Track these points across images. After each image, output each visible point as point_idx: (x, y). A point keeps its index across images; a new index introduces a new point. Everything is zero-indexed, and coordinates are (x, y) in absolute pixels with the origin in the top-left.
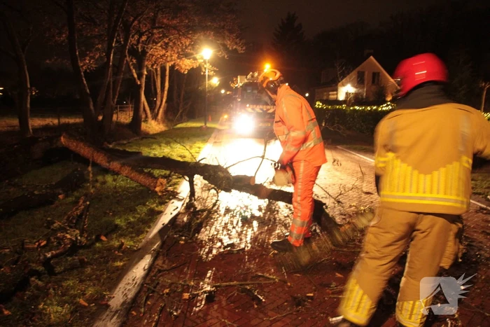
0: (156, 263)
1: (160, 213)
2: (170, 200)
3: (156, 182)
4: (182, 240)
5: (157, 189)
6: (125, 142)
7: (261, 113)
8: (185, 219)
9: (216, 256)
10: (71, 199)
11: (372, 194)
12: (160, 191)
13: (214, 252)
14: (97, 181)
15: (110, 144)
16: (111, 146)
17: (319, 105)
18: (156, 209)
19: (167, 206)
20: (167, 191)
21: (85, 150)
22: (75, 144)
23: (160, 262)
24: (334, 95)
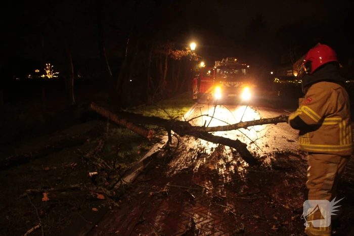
0: (139, 177)
1: (148, 151)
2: (156, 143)
3: (148, 133)
4: (158, 166)
5: (148, 137)
6: (134, 108)
7: (229, 87)
8: (163, 155)
9: (175, 175)
10: (94, 142)
11: (293, 141)
12: (150, 138)
13: (175, 172)
14: (112, 131)
15: (125, 109)
16: (125, 111)
17: (277, 80)
18: (145, 148)
19: (153, 147)
20: (154, 138)
21: (105, 112)
22: (99, 109)
23: (141, 177)
24: (290, 72)
